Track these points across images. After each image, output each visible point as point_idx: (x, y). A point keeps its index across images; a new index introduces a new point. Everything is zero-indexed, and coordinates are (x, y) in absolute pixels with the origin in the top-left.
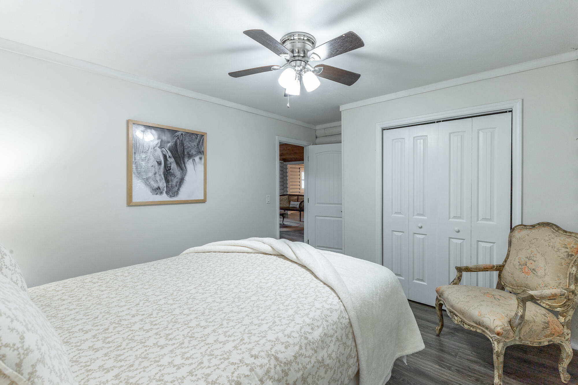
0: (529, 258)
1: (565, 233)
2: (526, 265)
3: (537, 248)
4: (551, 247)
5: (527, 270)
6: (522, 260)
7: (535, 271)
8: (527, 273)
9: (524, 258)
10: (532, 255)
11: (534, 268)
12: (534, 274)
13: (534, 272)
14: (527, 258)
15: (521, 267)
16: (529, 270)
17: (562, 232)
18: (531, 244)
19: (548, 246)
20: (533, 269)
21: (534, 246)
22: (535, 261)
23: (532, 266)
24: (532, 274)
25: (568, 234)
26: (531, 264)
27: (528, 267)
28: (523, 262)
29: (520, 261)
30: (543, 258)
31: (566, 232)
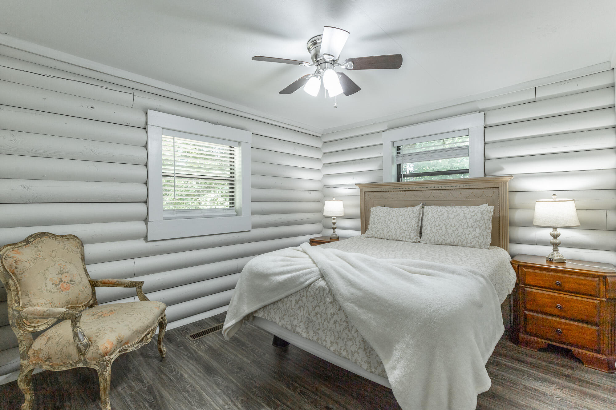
0: (61, 273)
1: (62, 238)
2: (62, 281)
3: (62, 259)
4: (71, 252)
5: (65, 286)
6: (55, 279)
7: (73, 281)
8: (67, 288)
9: (56, 276)
10: (62, 269)
11: (70, 279)
12: (73, 284)
13: (73, 283)
14: (59, 274)
15: (58, 287)
16: (67, 284)
17: (59, 238)
18: (53, 258)
19: (69, 253)
20: (71, 281)
21: (58, 259)
22: (67, 272)
23: (67, 279)
24: (71, 286)
25: (64, 238)
26: (66, 277)
27: (65, 282)
28: (58, 280)
29: (53, 282)
30: (72, 265)
31: (62, 236)
